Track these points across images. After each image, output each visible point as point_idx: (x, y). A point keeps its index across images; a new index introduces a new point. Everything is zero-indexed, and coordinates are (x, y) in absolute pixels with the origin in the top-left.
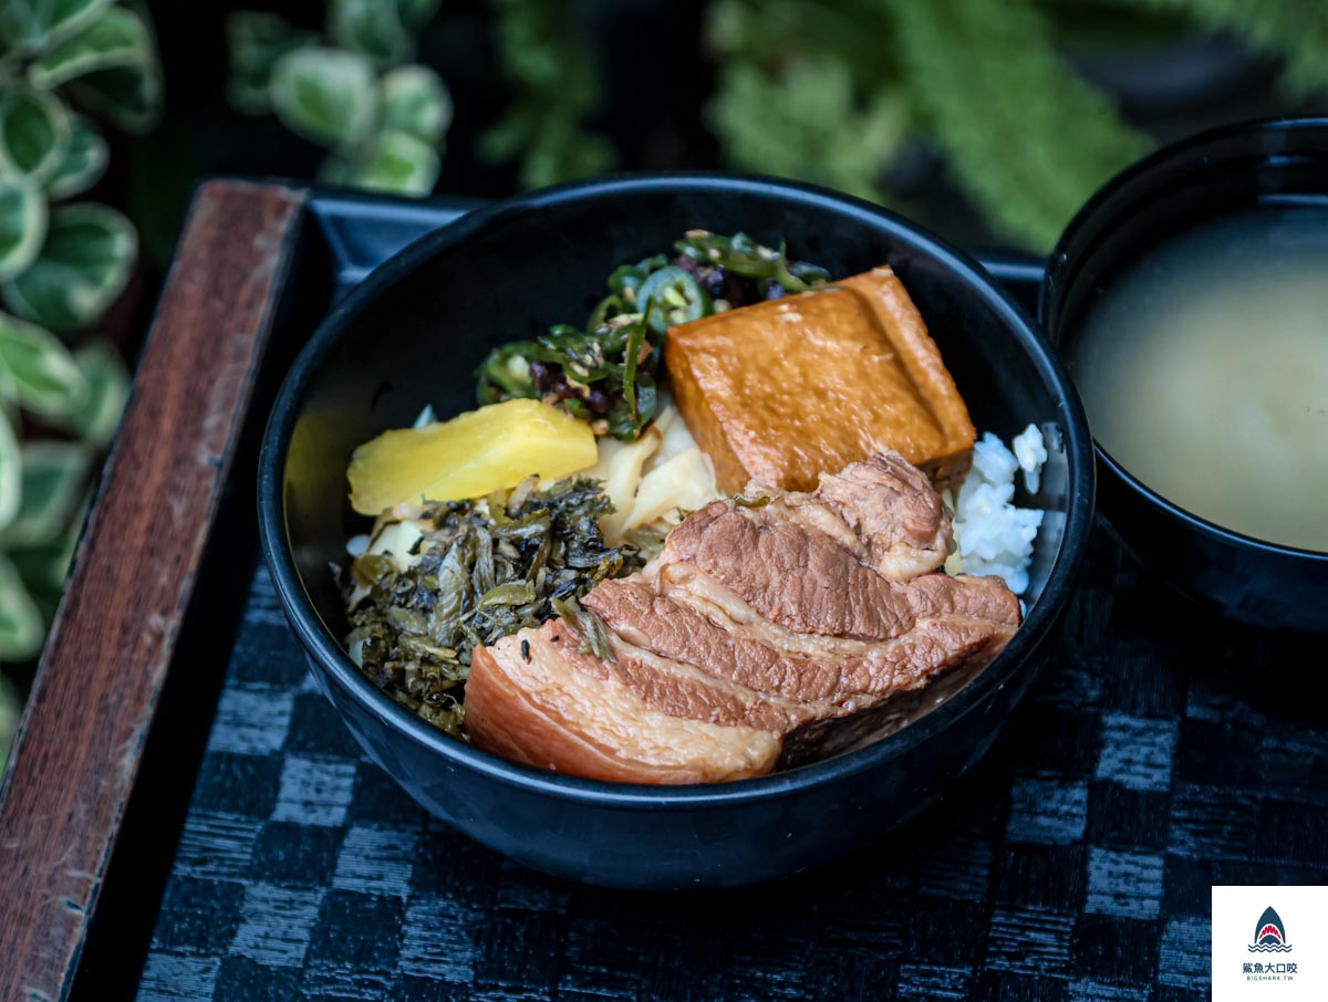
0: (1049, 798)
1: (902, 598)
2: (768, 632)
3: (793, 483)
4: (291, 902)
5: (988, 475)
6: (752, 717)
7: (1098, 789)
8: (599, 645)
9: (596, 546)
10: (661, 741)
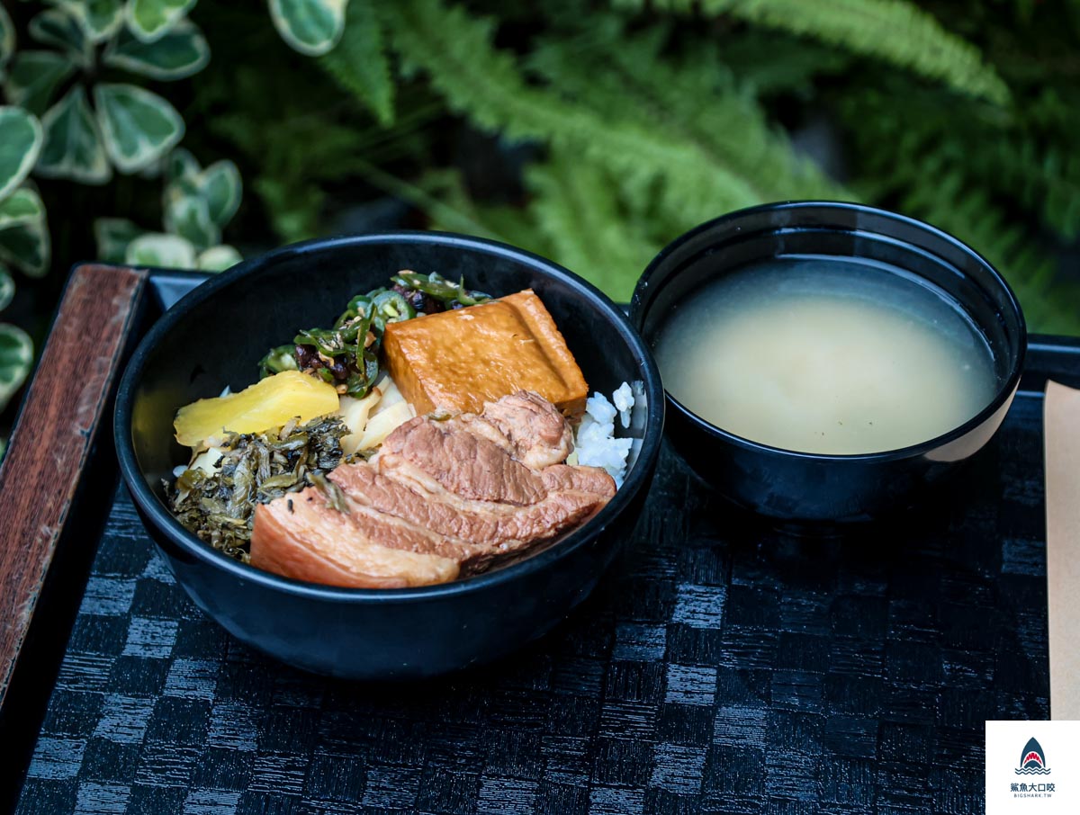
0: (641, 634)
1: (539, 480)
2: (451, 499)
3: (467, 408)
4: (135, 704)
5: (597, 418)
6: (440, 550)
7: (673, 628)
8: (339, 503)
9: (336, 454)
10: (380, 562)
